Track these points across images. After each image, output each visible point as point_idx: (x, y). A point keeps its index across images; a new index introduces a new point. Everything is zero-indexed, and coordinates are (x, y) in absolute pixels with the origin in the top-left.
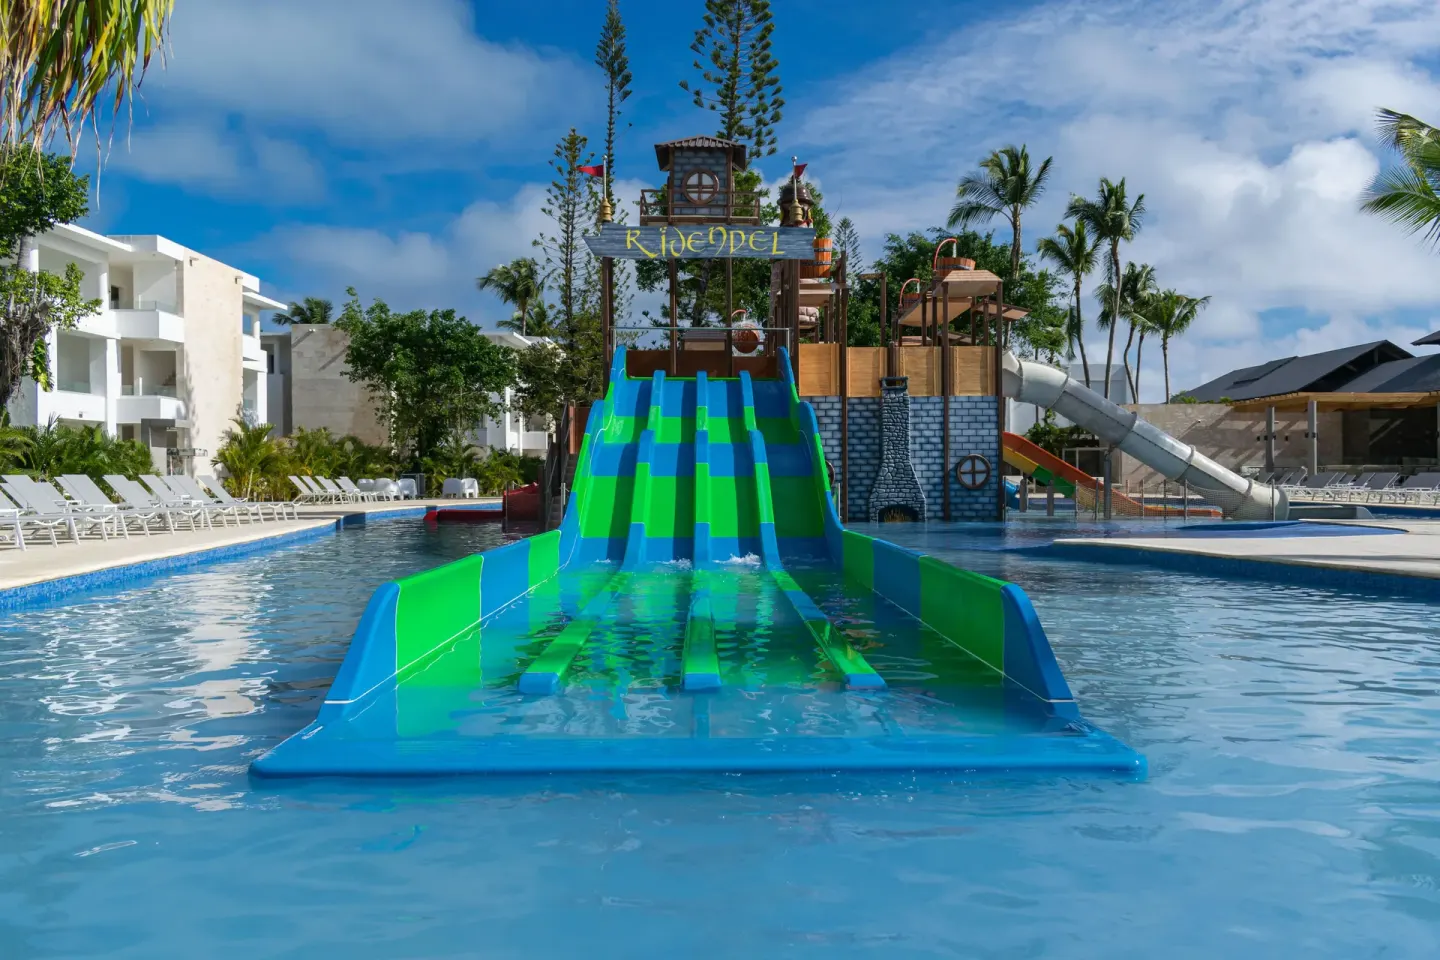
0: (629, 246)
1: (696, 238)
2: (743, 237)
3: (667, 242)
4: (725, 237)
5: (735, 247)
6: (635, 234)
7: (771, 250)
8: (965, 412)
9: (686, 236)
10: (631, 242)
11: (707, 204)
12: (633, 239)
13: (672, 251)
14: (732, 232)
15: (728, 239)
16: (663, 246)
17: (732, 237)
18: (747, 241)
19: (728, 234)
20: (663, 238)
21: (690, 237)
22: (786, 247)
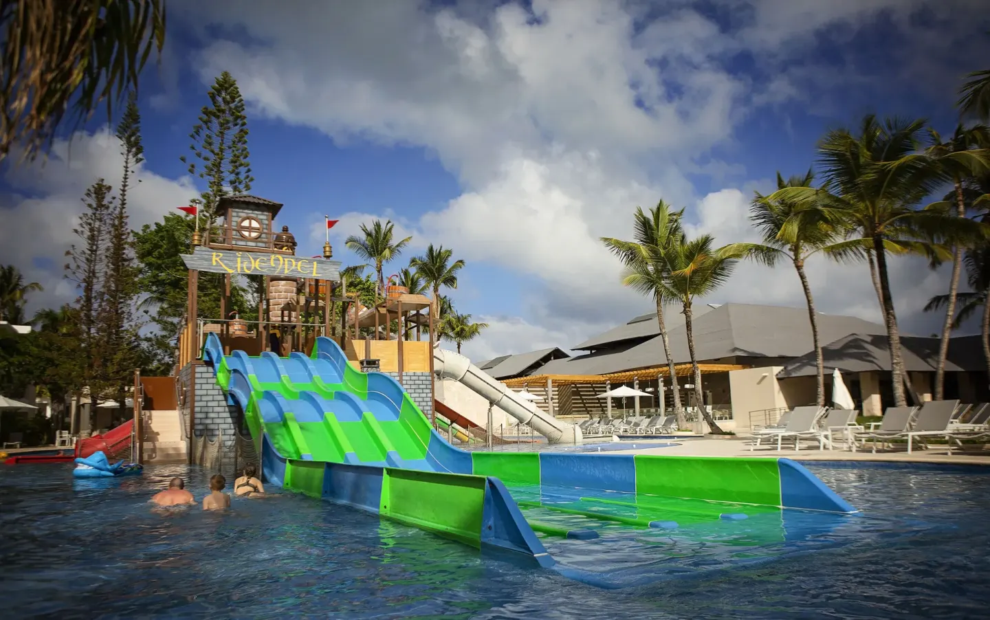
0: (214, 263)
1: (262, 261)
2: (294, 263)
3: (242, 263)
4: (282, 262)
5: (288, 269)
6: (219, 256)
7: (312, 273)
8: (412, 382)
9: (255, 259)
10: (216, 261)
11: (256, 239)
12: (217, 259)
13: (245, 268)
14: (286, 260)
15: (284, 264)
16: (239, 265)
17: (286, 262)
18: (296, 266)
19: (284, 261)
20: (239, 260)
21: (258, 260)
22: (322, 272)
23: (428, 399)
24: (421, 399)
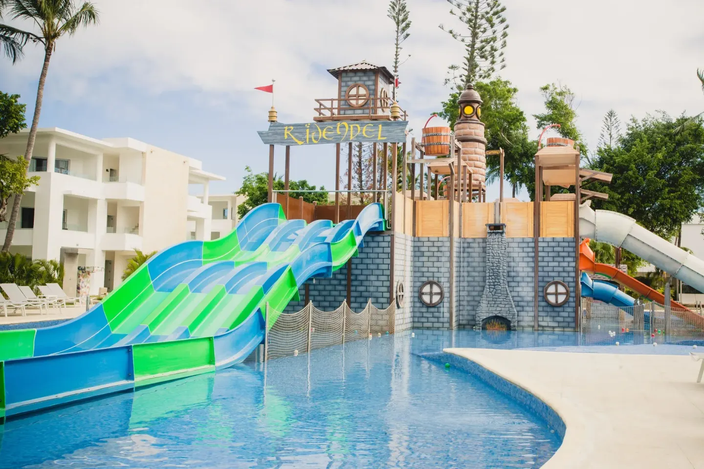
0: (286, 137)
1: (329, 130)
2: (359, 128)
3: (310, 133)
4: (347, 128)
5: (353, 135)
6: (290, 129)
7: (377, 137)
8: (550, 249)
9: (322, 129)
10: (288, 134)
11: (361, 107)
12: (289, 133)
13: (314, 139)
14: (351, 126)
15: (349, 130)
16: (307, 137)
17: (352, 129)
18: (361, 131)
19: (350, 127)
20: (308, 131)
21: (325, 130)
22: (387, 134)
23: (571, 269)
24: (561, 269)
